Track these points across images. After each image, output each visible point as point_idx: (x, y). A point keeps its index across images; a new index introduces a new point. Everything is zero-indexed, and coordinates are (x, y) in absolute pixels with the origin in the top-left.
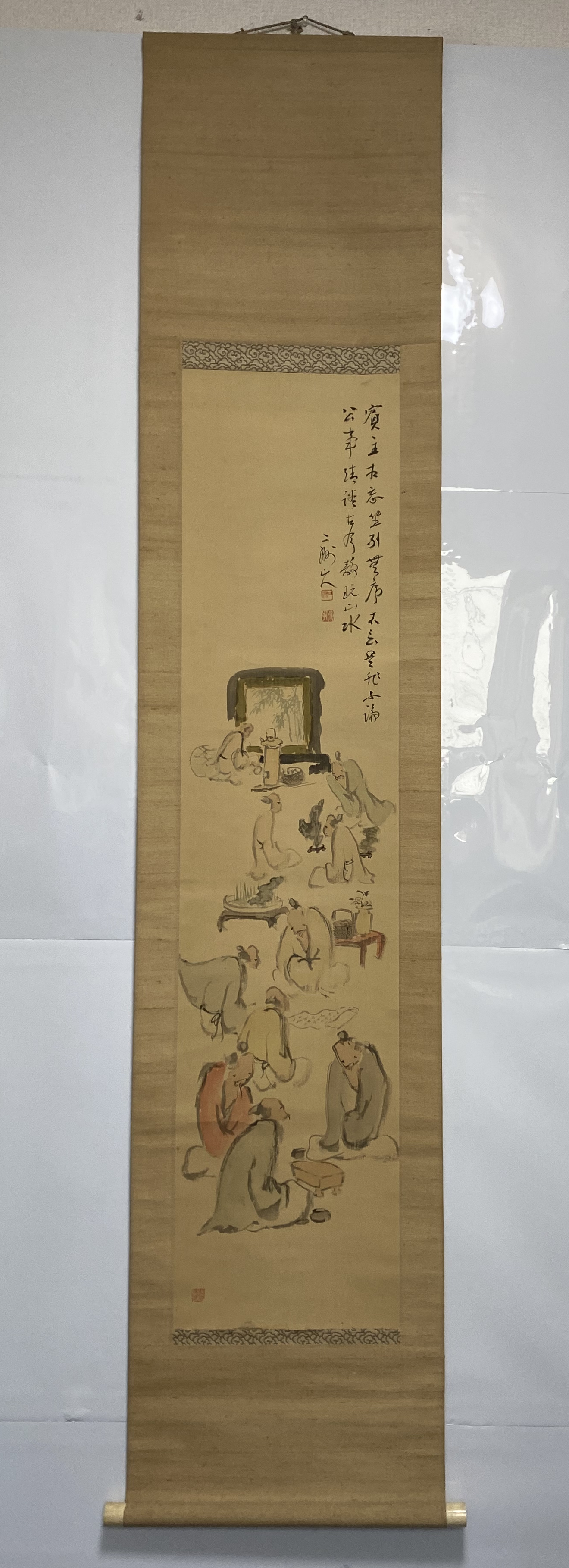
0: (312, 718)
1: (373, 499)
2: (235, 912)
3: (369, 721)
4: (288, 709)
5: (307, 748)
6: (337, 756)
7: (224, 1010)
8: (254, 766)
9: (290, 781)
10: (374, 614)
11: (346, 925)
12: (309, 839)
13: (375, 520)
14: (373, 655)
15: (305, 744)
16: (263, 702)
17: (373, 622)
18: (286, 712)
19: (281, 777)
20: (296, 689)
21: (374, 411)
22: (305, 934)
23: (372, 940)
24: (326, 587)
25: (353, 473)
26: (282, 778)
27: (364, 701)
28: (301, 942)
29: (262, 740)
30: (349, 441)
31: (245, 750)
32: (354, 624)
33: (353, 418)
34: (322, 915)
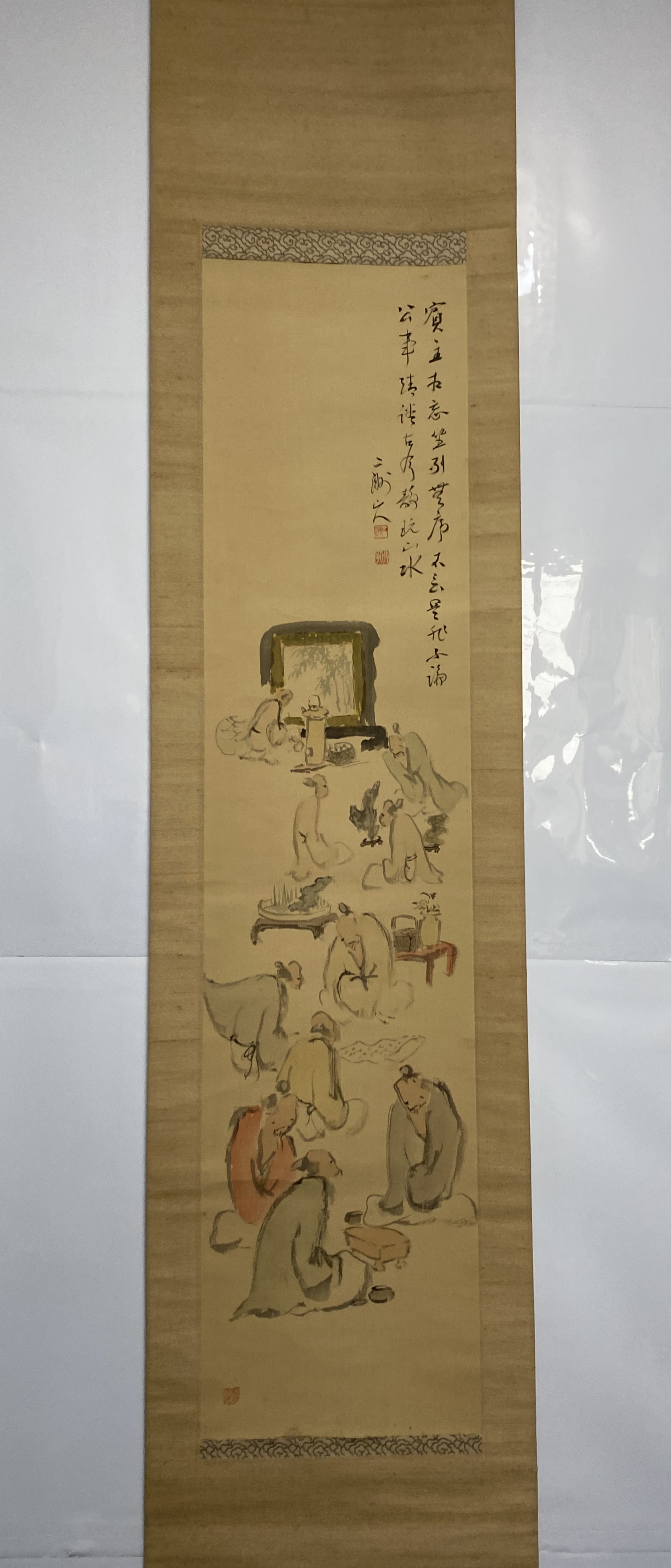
0: (364, 682)
1: (436, 415)
2: (272, 920)
3: (434, 685)
4: (335, 670)
5: (359, 719)
6: (395, 728)
7: (260, 1041)
8: (294, 741)
9: (338, 760)
10: (438, 555)
11: (408, 935)
12: (362, 831)
13: (439, 440)
14: (439, 604)
15: (356, 714)
16: (304, 664)
17: (438, 564)
18: (333, 674)
19: (327, 754)
20: (344, 647)
21: (436, 309)
22: (358, 946)
23: (440, 953)
24: (380, 522)
25: (411, 384)
26: (329, 755)
27: (427, 661)
28: (353, 956)
29: (303, 710)
30: (405, 346)
31: (282, 721)
32: (415, 567)
33: (410, 318)
34: (379, 923)
